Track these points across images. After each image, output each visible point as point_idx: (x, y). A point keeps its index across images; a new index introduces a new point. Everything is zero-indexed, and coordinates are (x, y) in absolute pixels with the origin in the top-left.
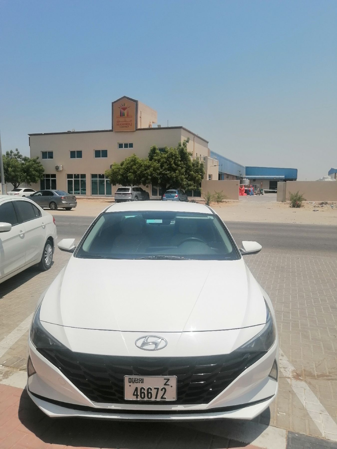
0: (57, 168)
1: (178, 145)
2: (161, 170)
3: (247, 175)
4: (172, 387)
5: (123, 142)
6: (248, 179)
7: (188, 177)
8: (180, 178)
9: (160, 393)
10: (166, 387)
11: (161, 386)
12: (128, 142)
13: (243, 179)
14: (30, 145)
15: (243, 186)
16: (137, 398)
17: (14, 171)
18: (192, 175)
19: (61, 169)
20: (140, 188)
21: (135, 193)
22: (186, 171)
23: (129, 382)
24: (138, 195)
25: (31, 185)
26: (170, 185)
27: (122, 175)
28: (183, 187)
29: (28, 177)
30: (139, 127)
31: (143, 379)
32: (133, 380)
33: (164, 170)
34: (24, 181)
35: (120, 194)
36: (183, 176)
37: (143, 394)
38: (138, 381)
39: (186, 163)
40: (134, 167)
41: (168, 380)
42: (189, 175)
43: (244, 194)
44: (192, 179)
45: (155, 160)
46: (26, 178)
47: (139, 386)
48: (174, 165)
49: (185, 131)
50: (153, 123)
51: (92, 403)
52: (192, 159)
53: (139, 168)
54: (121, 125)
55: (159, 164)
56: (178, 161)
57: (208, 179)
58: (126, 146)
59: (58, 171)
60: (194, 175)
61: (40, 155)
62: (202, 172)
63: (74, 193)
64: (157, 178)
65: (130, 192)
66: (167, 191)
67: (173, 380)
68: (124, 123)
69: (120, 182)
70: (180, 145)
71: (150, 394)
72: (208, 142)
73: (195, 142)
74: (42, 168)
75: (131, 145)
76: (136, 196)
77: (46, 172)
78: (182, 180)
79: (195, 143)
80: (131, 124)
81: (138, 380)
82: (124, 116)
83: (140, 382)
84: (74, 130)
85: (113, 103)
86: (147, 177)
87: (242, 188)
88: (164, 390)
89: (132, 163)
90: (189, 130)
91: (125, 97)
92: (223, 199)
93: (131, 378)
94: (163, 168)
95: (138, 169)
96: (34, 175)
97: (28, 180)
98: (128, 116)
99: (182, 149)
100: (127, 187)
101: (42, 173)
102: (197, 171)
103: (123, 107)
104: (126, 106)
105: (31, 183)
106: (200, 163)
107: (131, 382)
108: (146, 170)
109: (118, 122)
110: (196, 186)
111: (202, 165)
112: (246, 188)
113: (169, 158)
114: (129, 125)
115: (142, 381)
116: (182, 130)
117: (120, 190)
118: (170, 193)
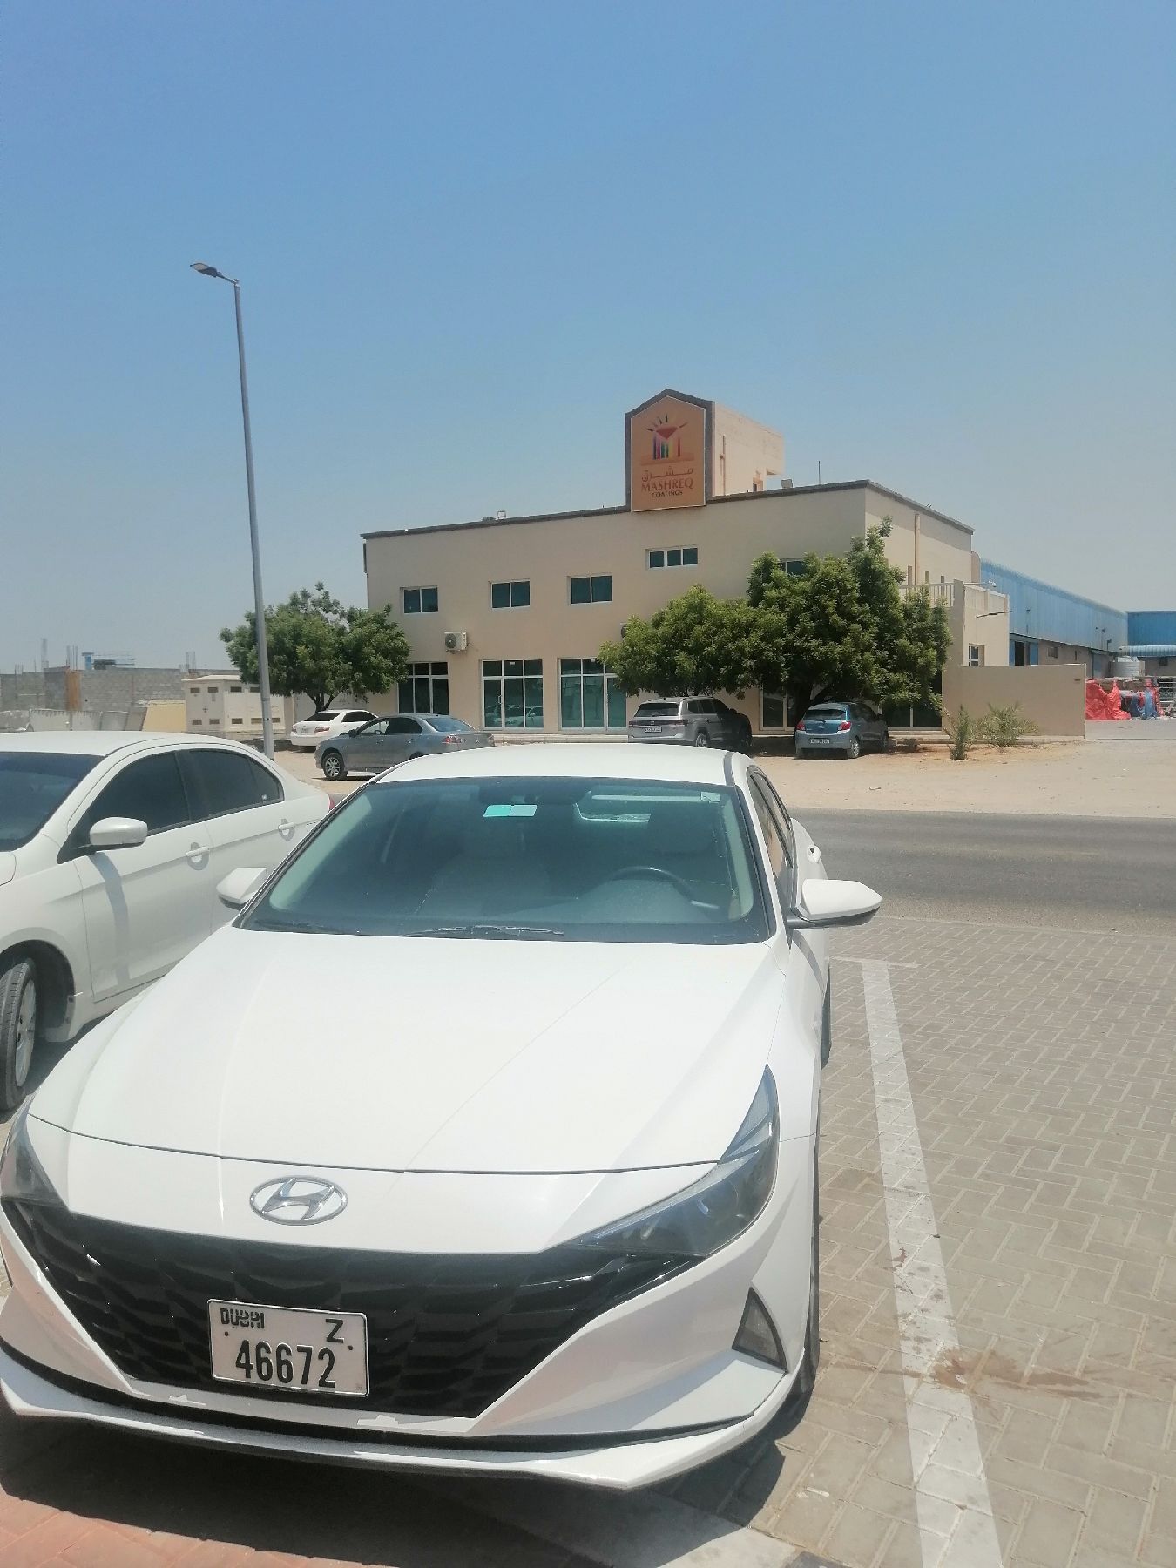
0: (451, 643)
1: (850, 548)
2: (790, 637)
3: (1132, 643)
4: (351, 1348)
5: (664, 547)
6: (1136, 658)
7: (890, 657)
8: (858, 661)
9: (318, 1367)
10: (332, 1347)
11: (318, 1346)
12: (682, 544)
13: (1120, 659)
14: (366, 571)
15: (1115, 684)
16: (248, 1376)
17: (315, 656)
18: (903, 651)
19: (462, 644)
20: (717, 702)
21: (698, 719)
22: (879, 637)
23: (223, 1322)
24: (708, 727)
25: (366, 701)
26: (823, 688)
27: (658, 660)
28: (869, 693)
29: (358, 675)
30: (718, 492)
31: (262, 1314)
32: (234, 1314)
33: (801, 635)
34: (346, 687)
35: (648, 723)
36: (868, 655)
37: (264, 1366)
38: (250, 1320)
39: (881, 609)
40: (699, 629)
41: (339, 1324)
42: (892, 651)
43: (1120, 712)
44: (903, 663)
45: (770, 603)
46: (353, 678)
47: (253, 1336)
48: (835, 617)
49: (878, 496)
50: (768, 473)
51: (125, 1382)
52: (903, 593)
53: (715, 634)
54: (655, 487)
55: (784, 617)
56: (850, 601)
57: (966, 660)
58: (674, 558)
59: (453, 652)
60: (914, 649)
61: (398, 602)
62: (940, 637)
63: (506, 723)
64: (777, 664)
65: (679, 717)
66: (810, 709)
67: (355, 1328)
68: (668, 479)
69: (650, 683)
70: (858, 548)
71: (284, 1368)
72: (970, 532)
73: (918, 532)
74: (403, 642)
75: (691, 556)
76: (702, 731)
77: (417, 656)
78: (865, 668)
79: (922, 539)
80: (689, 484)
81: (247, 1317)
82: (667, 456)
83: (255, 1323)
84: (500, 514)
85: (628, 417)
86: (739, 663)
87: (1108, 691)
88: (326, 1357)
89: (692, 616)
90: (895, 490)
91: (667, 393)
92: (1021, 733)
93: (226, 1310)
94: (798, 628)
95: (710, 635)
96: (377, 668)
97: (356, 685)
98: (679, 455)
99: (868, 561)
100: (669, 700)
101: (401, 661)
102: (920, 636)
103: (660, 426)
104: (672, 423)
105: (369, 694)
106: (932, 606)
107: (227, 1323)
108: (735, 638)
109: (646, 479)
110: (918, 689)
111: (938, 611)
112: (1127, 693)
113: (818, 592)
114: (683, 485)
115: (260, 1321)
116: (867, 491)
117: (646, 709)
118: (821, 717)
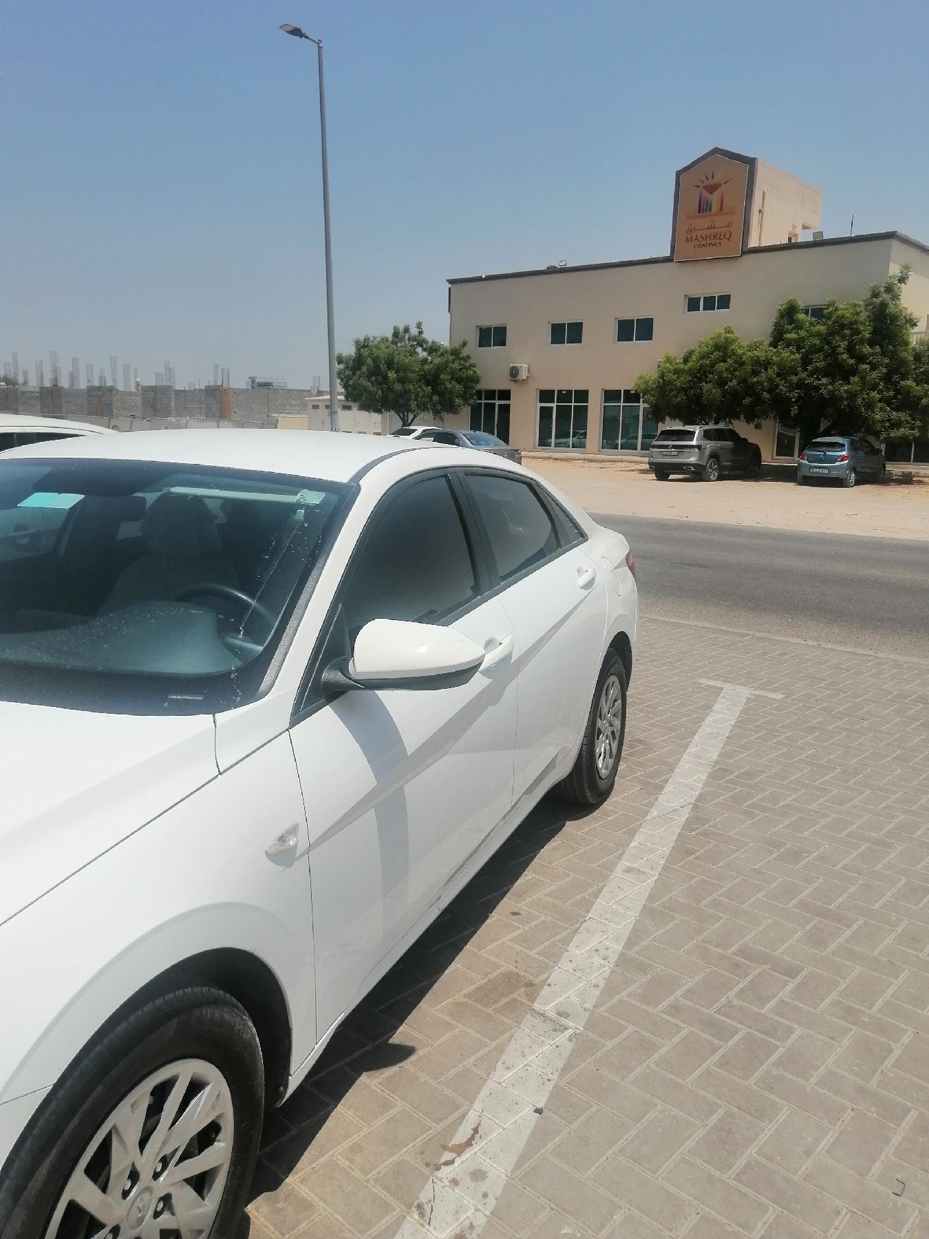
0: (514, 373)
1: (868, 294)
2: (804, 375)
5: (701, 292)
7: (895, 397)
8: (864, 399)
12: (717, 291)
14: (449, 311)
17: (402, 381)
18: (908, 391)
19: (523, 375)
20: (732, 431)
21: (711, 445)
22: (887, 378)
24: (720, 455)
25: (442, 420)
26: (829, 423)
27: (685, 392)
28: (870, 429)
29: (435, 398)
30: (753, 243)
33: (812, 374)
34: (425, 409)
36: (874, 394)
39: (892, 352)
40: (722, 366)
42: (898, 392)
44: (907, 403)
45: (788, 344)
46: (432, 400)
48: (845, 357)
49: (902, 246)
50: (803, 227)
52: (914, 338)
53: (736, 370)
54: (698, 239)
55: (798, 356)
56: (862, 342)
58: (710, 303)
59: (516, 381)
60: (919, 390)
61: (473, 338)
63: (555, 444)
64: (789, 399)
65: (694, 443)
66: (814, 441)
68: (709, 232)
69: (677, 412)
70: (876, 294)
74: (474, 371)
75: (724, 302)
76: (714, 456)
77: (486, 384)
78: (870, 406)
80: (727, 237)
82: (710, 210)
84: (564, 263)
85: (679, 174)
86: (759, 395)
89: (717, 354)
91: (716, 151)
94: (810, 367)
95: (731, 371)
96: (451, 392)
97: (435, 405)
98: (721, 209)
99: (884, 306)
100: (688, 428)
101: (473, 388)
103: (707, 183)
104: (717, 179)
105: (445, 414)
109: (690, 231)
110: (918, 427)
113: (832, 334)
114: (722, 237)
117: (669, 435)
118: (824, 449)
